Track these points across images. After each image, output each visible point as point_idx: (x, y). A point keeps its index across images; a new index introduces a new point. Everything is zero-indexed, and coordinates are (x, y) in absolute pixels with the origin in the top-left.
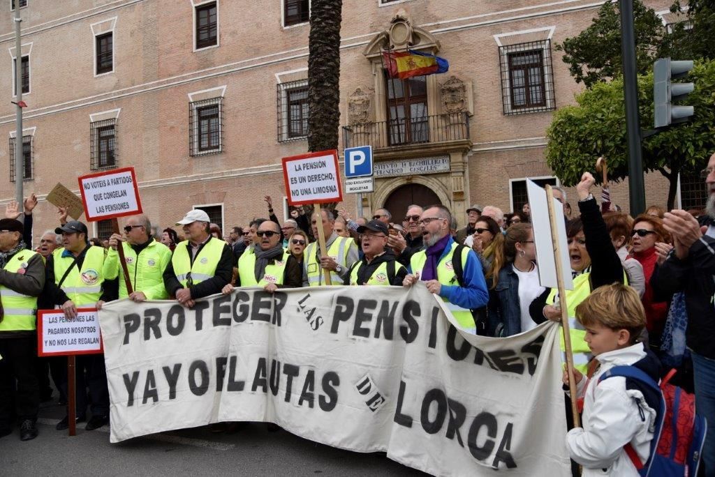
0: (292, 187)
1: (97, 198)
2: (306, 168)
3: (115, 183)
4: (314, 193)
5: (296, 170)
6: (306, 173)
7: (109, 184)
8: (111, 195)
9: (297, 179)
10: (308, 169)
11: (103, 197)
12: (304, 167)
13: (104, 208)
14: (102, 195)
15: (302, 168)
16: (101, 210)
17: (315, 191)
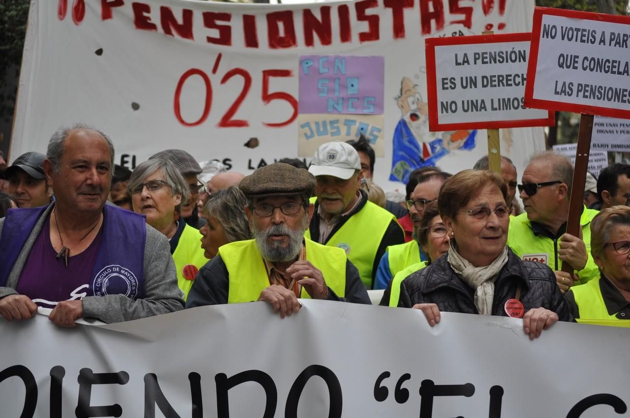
0: (443, 96)
1: (566, 62)
2: (479, 62)
3: (617, 43)
4: (493, 109)
5: (457, 64)
6: (478, 70)
7: (602, 41)
8: (599, 65)
9: (458, 82)
10: (483, 63)
11: (579, 65)
12: (476, 60)
13: (575, 88)
14: (580, 60)
15: (471, 60)
16: (566, 90)
17: (496, 105)
